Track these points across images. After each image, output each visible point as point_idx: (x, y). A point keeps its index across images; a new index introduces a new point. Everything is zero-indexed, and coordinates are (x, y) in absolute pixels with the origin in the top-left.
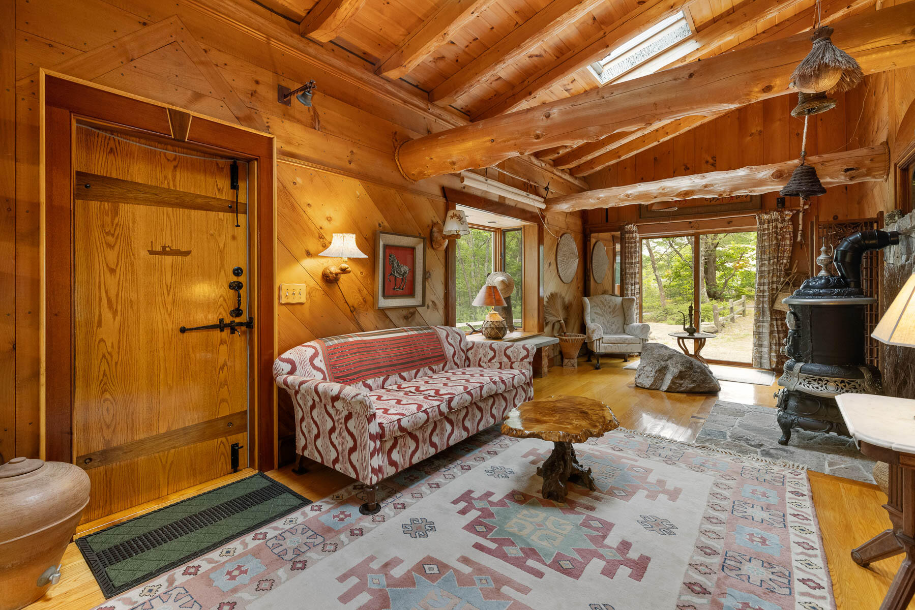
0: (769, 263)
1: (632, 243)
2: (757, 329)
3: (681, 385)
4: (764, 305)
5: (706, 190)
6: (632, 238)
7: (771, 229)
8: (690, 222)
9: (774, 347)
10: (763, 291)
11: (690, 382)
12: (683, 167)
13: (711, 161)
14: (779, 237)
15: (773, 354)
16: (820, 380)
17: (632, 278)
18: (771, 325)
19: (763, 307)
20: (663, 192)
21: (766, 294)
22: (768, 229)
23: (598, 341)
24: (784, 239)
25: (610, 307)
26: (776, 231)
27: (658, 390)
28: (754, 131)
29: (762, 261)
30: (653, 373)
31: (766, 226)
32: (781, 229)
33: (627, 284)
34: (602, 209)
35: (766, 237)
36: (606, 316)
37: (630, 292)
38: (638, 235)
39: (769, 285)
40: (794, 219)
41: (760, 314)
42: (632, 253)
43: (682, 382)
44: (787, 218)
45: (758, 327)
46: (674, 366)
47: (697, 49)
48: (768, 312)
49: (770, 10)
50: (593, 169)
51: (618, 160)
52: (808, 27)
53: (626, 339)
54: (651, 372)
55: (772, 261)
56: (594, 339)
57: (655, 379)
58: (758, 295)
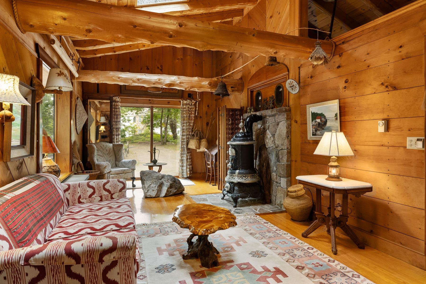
0: (186, 126)
1: (117, 109)
2: (181, 158)
3: (171, 191)
4: (184, 146)
5: (180, 85)
6: (117, 105)
7: (187, 108)
8: (150, 100)
9: (188, 166)
10: (184, 139)
11: (174, 189)
12: (146, 68)
13: (160, 67)
14: (190, 113)
15: (188, 170)
16: (246, 176)
17: (117, 131)
18: (187, 156)
19: (184, 147)
20: (159, 81)
21: (185, 140)
22: (186, 108)
23: (108, 174)
24: (191, 114)
25: (107, 150)
26: (189, 110)
27: (158, 197)
28: (179, 58)
29: (183, 124)
30: (156, 188)
31: (185, 106)
32: (191, 108)
33: (114, 135)
34: (95, 83)
35: (185, 112)
36: (105, 156)
37: (115, 140)
38: (120, 104)
39: (186, 136)
40: (195, 105)
41: (182, 151)
42: (117, 115)
43: (171, 190)
44: (193, 104)
45: (182, 157)
46: (167, 182)
47: (189, 10)
48: (186, 149)
49: (218, 7)
50: (95, 54)
51: (114, 53)
52: (220, 20)
53: (125, 170)
54: (155, 187)
55: (187, 124)
56: (106, 172)
57: (157, 191)
58: (181, 141)
